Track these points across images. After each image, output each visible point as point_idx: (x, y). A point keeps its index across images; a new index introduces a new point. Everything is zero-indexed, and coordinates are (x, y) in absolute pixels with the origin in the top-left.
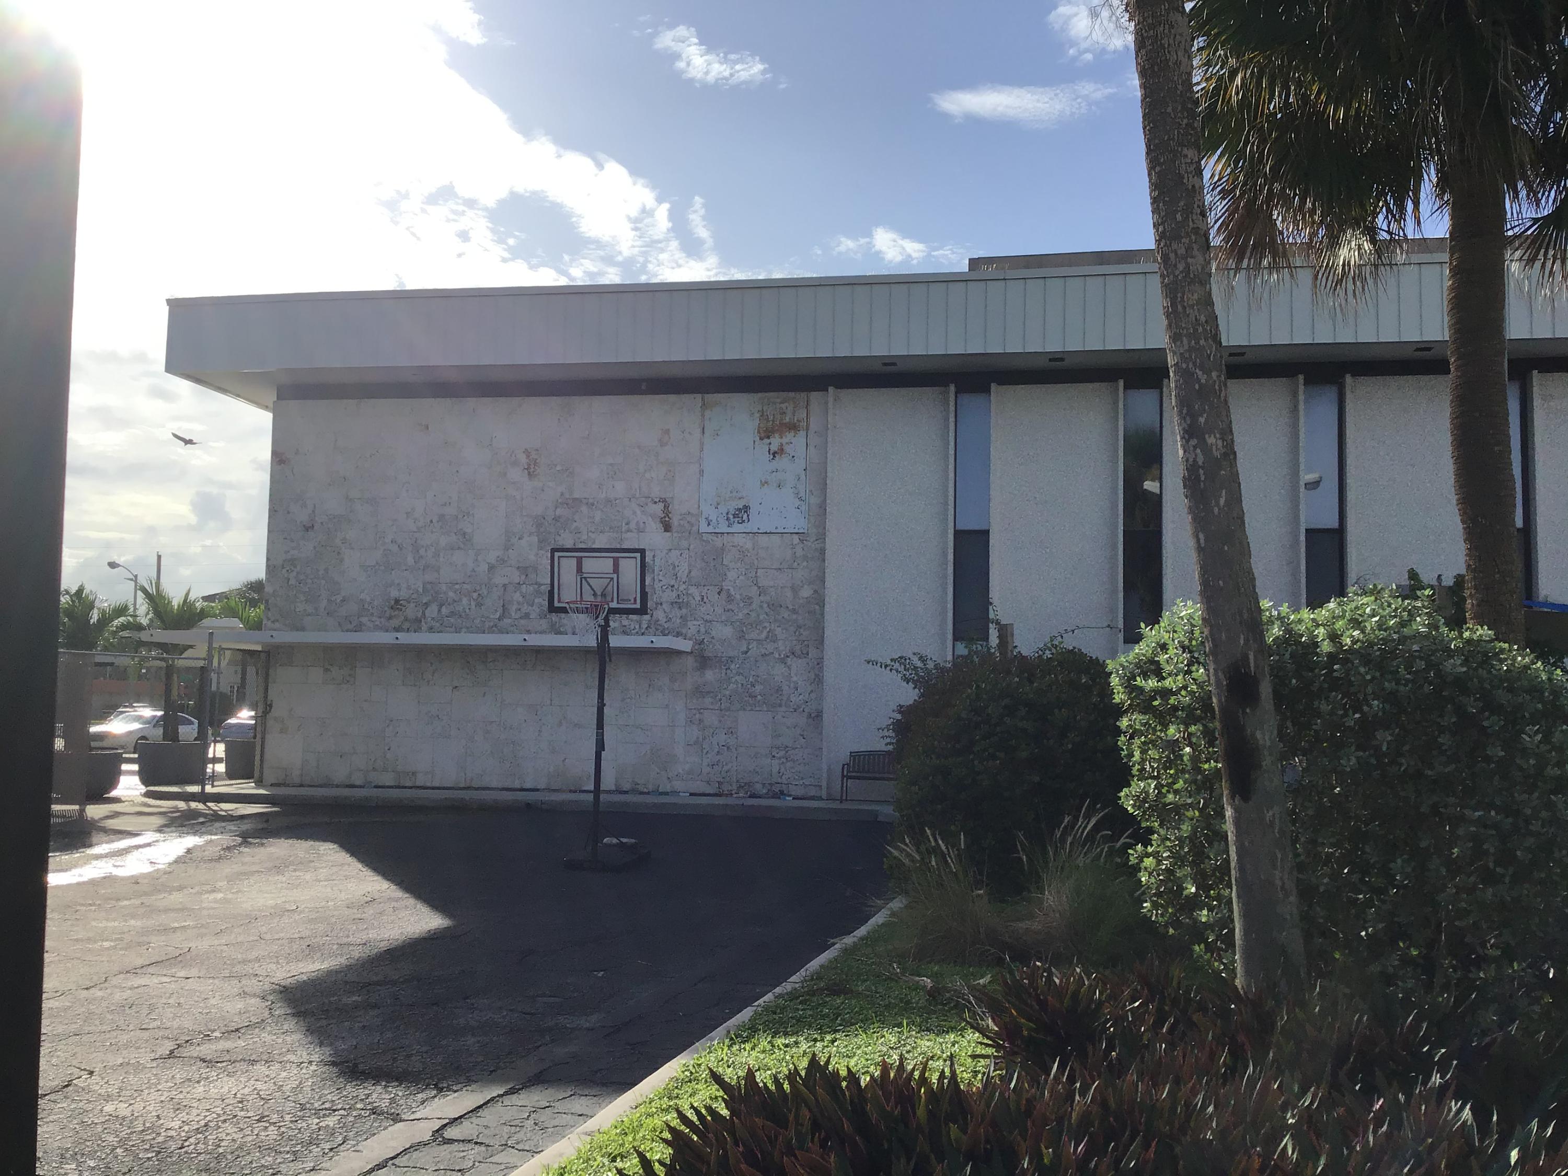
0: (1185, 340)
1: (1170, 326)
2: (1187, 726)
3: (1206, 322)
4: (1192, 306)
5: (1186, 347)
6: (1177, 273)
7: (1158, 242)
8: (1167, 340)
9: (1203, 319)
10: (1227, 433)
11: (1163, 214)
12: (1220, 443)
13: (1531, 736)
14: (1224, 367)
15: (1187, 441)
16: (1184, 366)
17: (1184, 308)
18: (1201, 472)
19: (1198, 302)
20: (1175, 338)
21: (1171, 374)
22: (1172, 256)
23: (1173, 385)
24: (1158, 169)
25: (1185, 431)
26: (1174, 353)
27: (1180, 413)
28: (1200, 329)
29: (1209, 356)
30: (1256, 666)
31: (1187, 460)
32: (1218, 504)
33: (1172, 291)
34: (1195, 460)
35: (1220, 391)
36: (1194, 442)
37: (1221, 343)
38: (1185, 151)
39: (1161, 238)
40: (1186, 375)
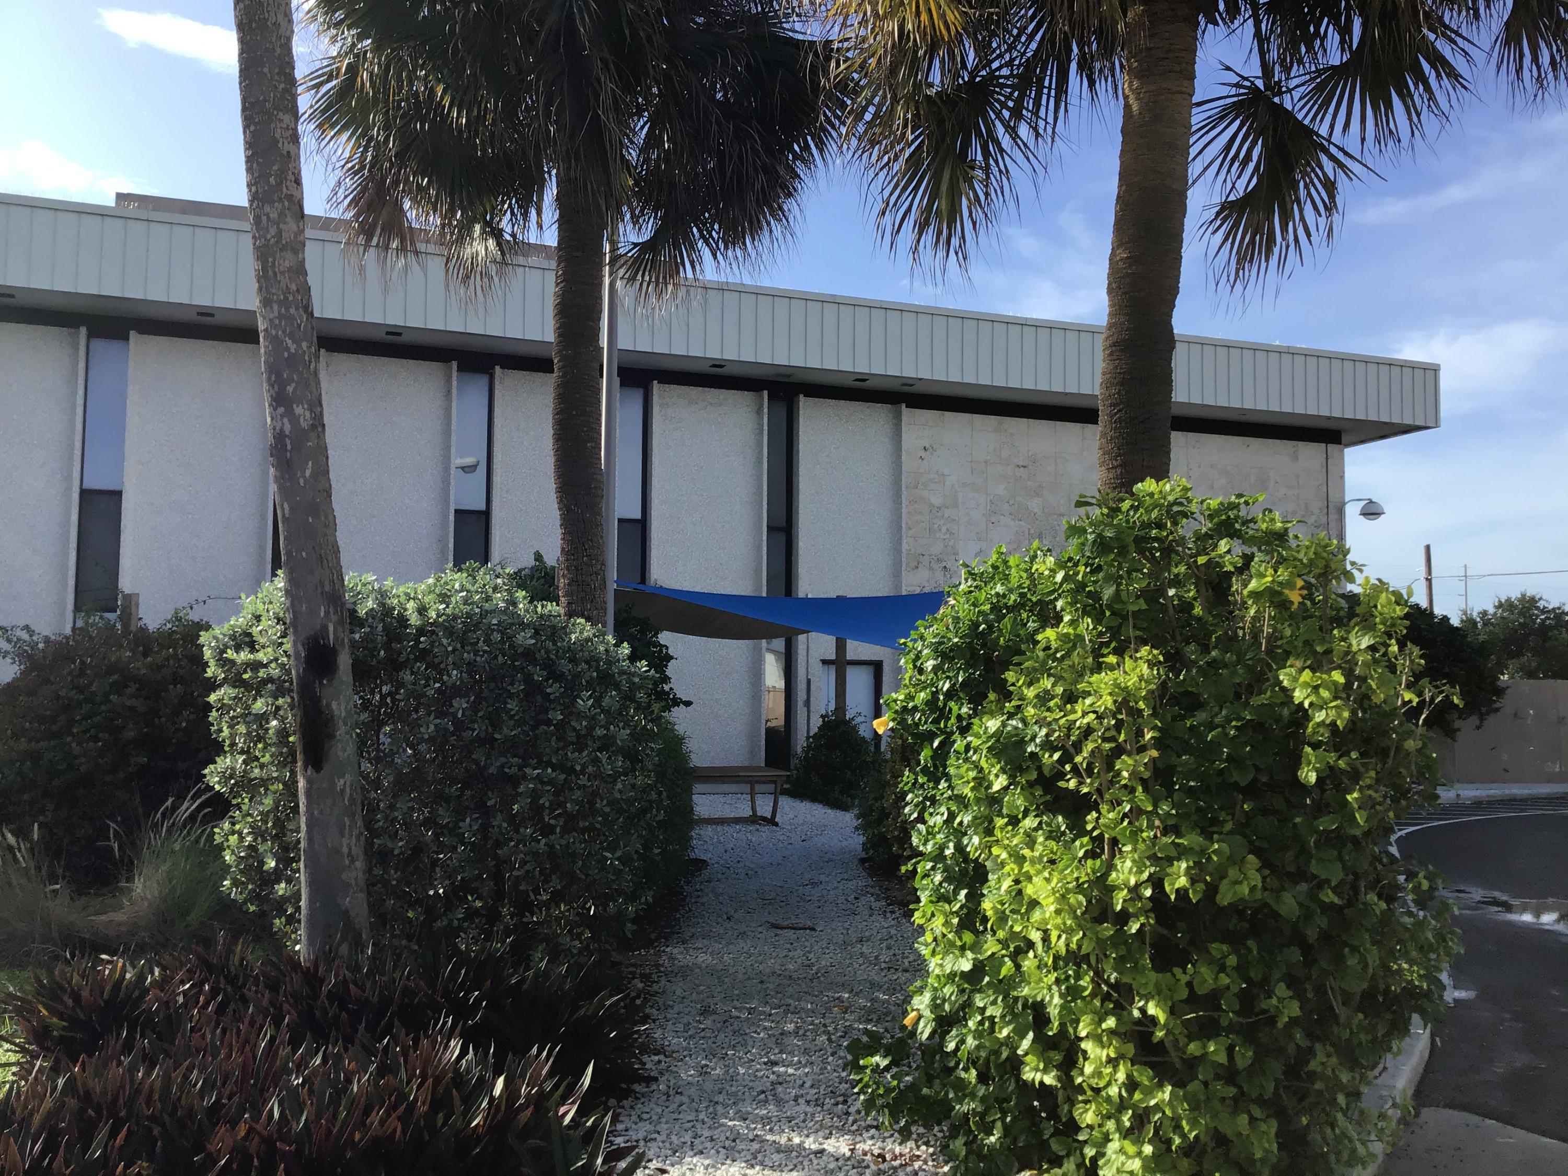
0: (275, 307)
1: (260, 289)
2: (276, 698)
3: (298, 290)
4: (282, 273)
5: (276, 314)
6: (269, 237)
7: (251, 202)
8: (257, 303)
9: (293, 287)
10: (316, 405)
11: (256, 175)
12: (308, 414)
13: (585, 702)
14: (315, 340)
15: (275, 409)
16: (274, 332)
17: (275, 274)
18: (288, 441)
19: (290, 269)
20: (266, 302)
21: (261, 340)
22: (264, 218)
23: (262, 351)
24: (252, 128)
25: (274, 399)
26: (264, 318)
27: (269, 379)
28: (291, 298)
29: (299, 326)
30: (336, 638)
31: (274, 429)
32: (303, 476)
33: (264, 254)
34: (282, 430)
35: (310, 362)
36: (281, 410)
37: (312, 313)
38: (281, 115)
39: (254, 198)
40: (275, 342)
